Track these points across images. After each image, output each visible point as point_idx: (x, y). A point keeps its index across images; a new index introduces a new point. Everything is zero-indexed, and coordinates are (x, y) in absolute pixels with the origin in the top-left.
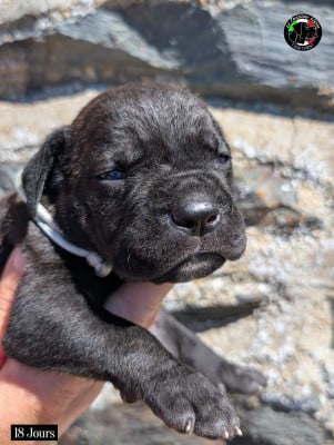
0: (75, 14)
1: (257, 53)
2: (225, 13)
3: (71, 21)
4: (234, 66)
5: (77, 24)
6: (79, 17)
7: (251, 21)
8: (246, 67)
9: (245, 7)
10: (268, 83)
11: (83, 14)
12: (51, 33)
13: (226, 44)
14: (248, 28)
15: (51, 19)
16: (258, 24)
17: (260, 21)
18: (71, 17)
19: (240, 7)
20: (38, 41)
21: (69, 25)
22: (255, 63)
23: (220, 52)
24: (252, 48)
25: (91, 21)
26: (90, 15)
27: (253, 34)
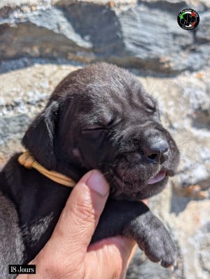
0: (39, 8)
1: (135, 38)
2: (123, 13)
3: (36, 13)
4: (124, 45)
5: (40, 15)
6: (42, 10)
7: (134, 19)
8: (130, 47)
9: (133, 10)
10: (138, 56)
11: (44, 8)
12: (23, 21)
13: (121, 32)
14: (132, 23)
15: (22, 11)
16: (137, 20)
17: (138, 19)
18: (36, 10)
19: (130, 10)
20: (12, 26)
21: (35, 16)
22: (134, 44)
23: (118, 37)
24: (134, 35)
25: (48, 14)
26: (48, 9)
27: (134, 26)
